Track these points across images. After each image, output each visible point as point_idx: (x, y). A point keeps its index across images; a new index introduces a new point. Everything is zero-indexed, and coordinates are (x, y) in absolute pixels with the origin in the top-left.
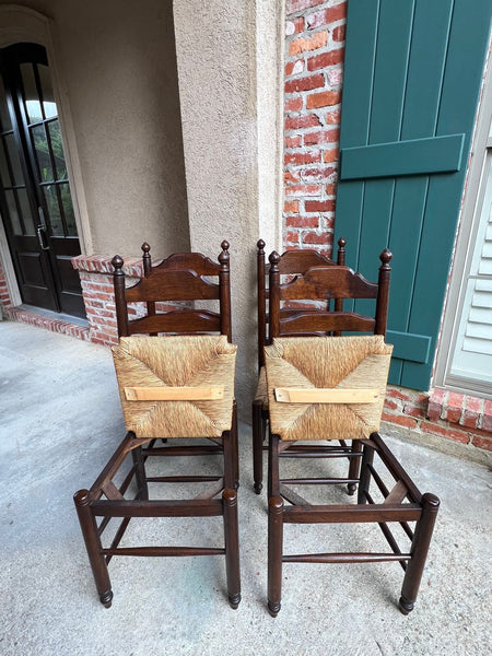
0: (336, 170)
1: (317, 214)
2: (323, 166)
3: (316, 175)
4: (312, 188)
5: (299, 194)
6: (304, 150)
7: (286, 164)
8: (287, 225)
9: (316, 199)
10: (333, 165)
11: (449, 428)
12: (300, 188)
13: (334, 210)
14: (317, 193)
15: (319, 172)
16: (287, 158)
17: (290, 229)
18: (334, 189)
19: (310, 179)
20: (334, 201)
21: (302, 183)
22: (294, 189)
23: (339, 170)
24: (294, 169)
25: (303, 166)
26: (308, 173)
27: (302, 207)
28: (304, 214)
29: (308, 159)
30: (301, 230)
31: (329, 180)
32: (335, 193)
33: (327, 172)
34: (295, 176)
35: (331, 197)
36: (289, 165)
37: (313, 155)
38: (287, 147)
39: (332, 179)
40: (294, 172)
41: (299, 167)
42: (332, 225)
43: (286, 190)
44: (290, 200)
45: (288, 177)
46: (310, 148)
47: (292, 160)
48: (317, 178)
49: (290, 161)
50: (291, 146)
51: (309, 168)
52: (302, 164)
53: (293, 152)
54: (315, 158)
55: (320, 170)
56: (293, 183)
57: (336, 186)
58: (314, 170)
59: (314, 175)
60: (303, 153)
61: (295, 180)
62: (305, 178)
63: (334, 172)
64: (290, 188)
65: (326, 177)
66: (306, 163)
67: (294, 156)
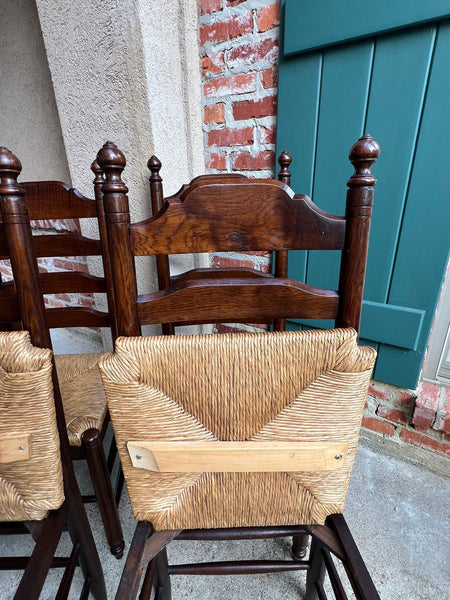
0: (276, 43)
1: (250, 123)
2: (255, 39)
3: (247, 55)
4: (242, 80)
5: (224, 91)
6: (227, 14)
7: (202, 44)
8: (210, 144)
9: (249, 97)
10: (271, 34)
11: (444, 441)
12: (225, 82)
13: (275, 112)
14: (249, 87)
15: (251, 51)
16: (204, 33)
17: (214, 149)
18: (274, 78)
19: (238, 63)
20: (275, 98)
21: (227, 73)
22: (215, 84)
23: (280, 42)
24: (214, 50)
25: (227, 44)
26: (235, 55)
27: (229, 112)
28: (233, 124)
29: (233, 30)
30: (229, 150)
31: (267, 62)
32: (276, 83)
33: (262, 51)
34: (217, 62)
35: (270, 92)
36: (207, 44)
37: (241, 21)
38: (201, 13)
39: (272, 60)
40: (214, 56)
41: (222, 46)
42: (273, 137)
43: (206, 87)
44: (211, 103)
45: (207, 66)
46: (236, 9)
47: (211, 35)
48: (249, 61)
49: (208, 38)
50: (208, 12)
51: (236, 46)
52: (225, 40)
53: (212, 20)
54: (244, 26)
55: (252, 46)
56: (214, 75)
57: (277, 71)
58: (243, 48)
59: (243, 56)
60: (226, 21)
61: (217, 69)
62: (231, 63)
63: (275, 47)
64: (211, 84)
65: (262, 56)
66: (231, 38)
67: (213, 28)
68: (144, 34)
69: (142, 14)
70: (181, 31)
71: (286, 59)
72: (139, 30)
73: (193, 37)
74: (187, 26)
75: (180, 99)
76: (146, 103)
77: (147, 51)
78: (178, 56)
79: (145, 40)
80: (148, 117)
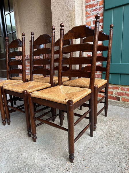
0: (103, 7)
2: (98, 7)
3: (96, 10)
5: (91, 18)
6: (92, 3)
10: (102, 6)
12: (91, 16)
13: (103, 22)
15: (97, 9)
16: (86, 7)
20: (103, 19)
21: (92, 14)
22: (89, 17)
23: (104, 7)
24: (89, 10)
25: (92, 9)
26: (94, 10)
27: (92, 23)
28: (92, 26)
32: (103, 16)
33: (100, 9)
34: (89, 12)
36: (87, 9)
37: (95, 4)
38: (86, 3)
39: (102, 11)
40: (89, 11)
41: (90, 9)
42: (102, 27)
43: (86, 18)
44: (88, 21)
45: (87, 13)
46: (94, 2)
47: (88, 7)
48: (97, 11)
49: (87, 8)
50: (88, 2)
51: (94, 9)
52: (91, 8)
53: (88, 4)
54: (96, 5)
55: (98, 8)
56: (89, 15)
57: (103, 13)
58: (95, 9)
59: (96, 11)
60: (92, 4)
61: (89, 14)
62: (93, 12)
63: (103, 8)
64: (87, 17)
65: (100, 10)
66: (93, 7)
67: (89, 5)
68: (75, 8)
69: (75, 4)
70: (82, 7)
71: (105, 10)
72: (74, 7)
73: (84, 8)
74: (83, 6)
75: (81, 20)
76: (75, 21)
77: (76, 11)
78: (81, 12)
79: (76, 9)
80: (75, 24)
